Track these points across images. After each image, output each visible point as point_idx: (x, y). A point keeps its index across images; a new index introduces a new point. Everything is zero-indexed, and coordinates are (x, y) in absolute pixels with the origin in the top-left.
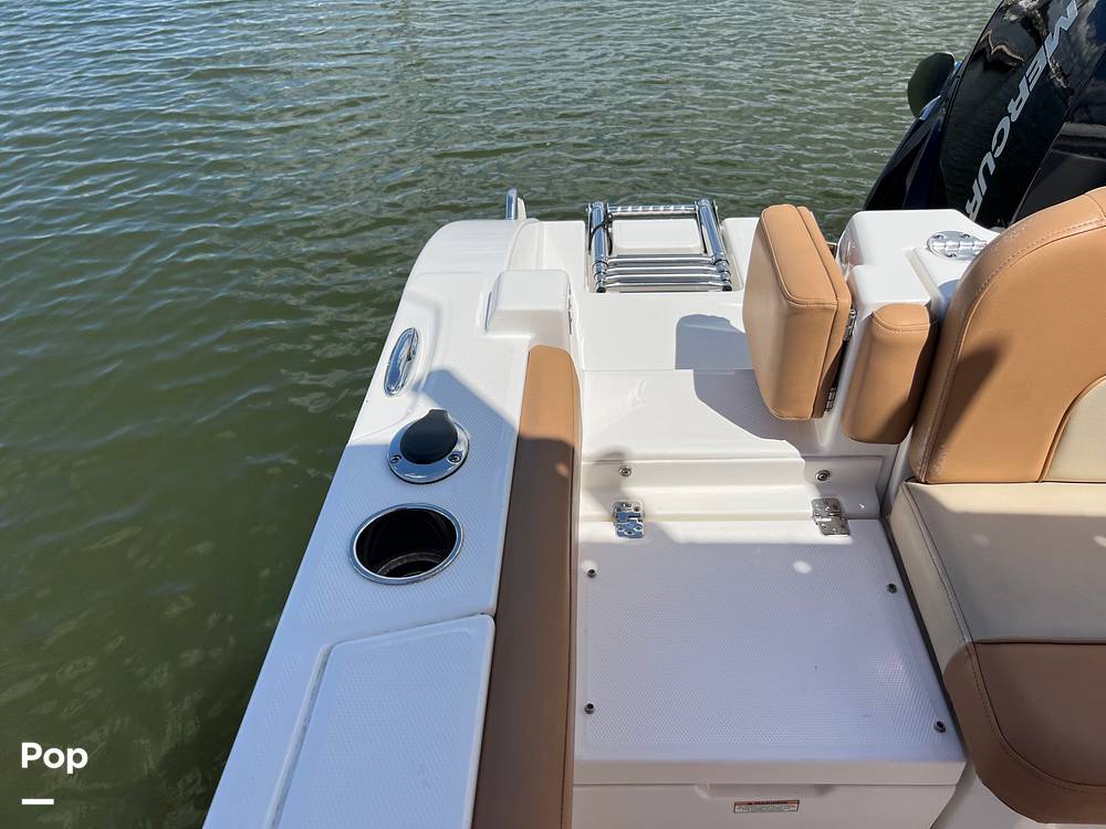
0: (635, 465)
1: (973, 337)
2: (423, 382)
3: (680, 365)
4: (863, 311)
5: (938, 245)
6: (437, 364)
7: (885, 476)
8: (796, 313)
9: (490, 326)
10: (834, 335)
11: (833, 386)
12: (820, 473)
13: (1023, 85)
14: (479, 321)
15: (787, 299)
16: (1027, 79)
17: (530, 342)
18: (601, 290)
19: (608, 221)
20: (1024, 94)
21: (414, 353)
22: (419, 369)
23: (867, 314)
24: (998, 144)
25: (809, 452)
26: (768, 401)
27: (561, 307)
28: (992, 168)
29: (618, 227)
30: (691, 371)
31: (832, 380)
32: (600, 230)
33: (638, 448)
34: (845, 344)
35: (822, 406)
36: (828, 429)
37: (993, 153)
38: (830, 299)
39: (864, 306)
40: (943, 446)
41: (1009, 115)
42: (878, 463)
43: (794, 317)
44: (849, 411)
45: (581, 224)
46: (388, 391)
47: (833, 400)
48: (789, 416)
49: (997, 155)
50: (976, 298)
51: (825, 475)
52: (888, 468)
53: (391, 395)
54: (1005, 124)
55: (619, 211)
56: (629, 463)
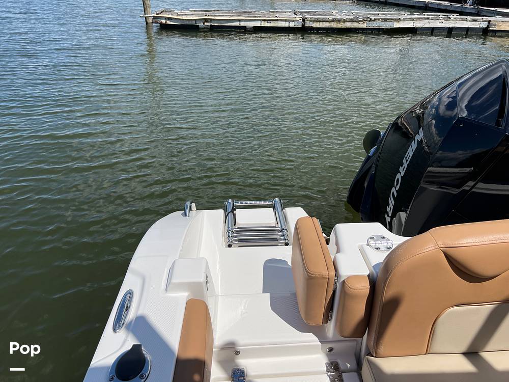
0: (241, 349)
1: (388, 293)
2: (133, 322)
3: (265, 291)
4: (340, 279)
5: (372, 242)
6: (140, 312)
7: (359, 348)
8: (311, 279)
9: (168, 289)
10: (328, 289)
11: (331, 310)
12: (329, 349)
13: (404, 161)
14: (163, 286)
15: (307, 272)
16: (406, 158)
17: (188, 297)
18: (230, 246)
19: (234, 210)
20: (405, 165)
21: (130, 307)
22: (131, 315)
23: (342, 280)
24: (397, 185)
25: (323, 339)
26: (303, 315)
27: (202, 279)
28: (396, 194)
29: (238, 212)
30: (269, 294)
31: (330, 307)
32: (230, 214)
33: (243, 341)
34: (334, 292)
35: (327, 319)
36: (331, 329)
37: (395, 188)
38: (325, 273)
39: (340, 276)
40: (381, 341)
41: (400, 173)
42: (355, 343)
43: (311, 280)
44: (338, 324)
45: (222, 211)
46: (114, 330)
47: (331, 316)
48: (312, 323)
49: (397, 189)
50: (387, 278)
51: (331, 350)
52: (359, 345)
53: (115, 332)
54: (399, 176)
55: (239, 203)
56: (239, 348)
